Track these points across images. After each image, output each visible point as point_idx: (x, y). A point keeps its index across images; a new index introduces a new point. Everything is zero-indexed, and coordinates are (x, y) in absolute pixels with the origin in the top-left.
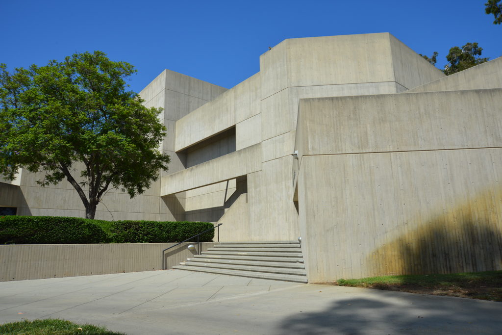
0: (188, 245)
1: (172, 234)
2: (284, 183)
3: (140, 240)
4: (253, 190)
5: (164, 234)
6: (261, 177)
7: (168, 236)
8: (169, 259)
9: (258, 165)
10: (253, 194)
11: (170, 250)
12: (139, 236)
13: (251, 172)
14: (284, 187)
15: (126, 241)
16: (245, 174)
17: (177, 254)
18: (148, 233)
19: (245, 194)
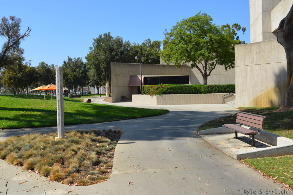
0: (234, 94)
1: (227, 90)
3: (213, 93)
5: (223, 90)
7: (225, 91)
8: (225, 100)
11: (225, 96)
12: (212, 91)
15: (208, 93)
17: (229, 98)
18: (216, 90)
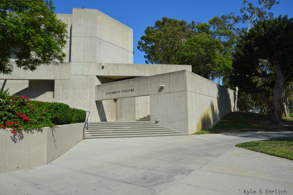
2: (88, 90)
4: (61, 90)
6: (68, 84)
9: (66, 76)
10: (60, 93)
13: (58, 78)
14: (88, 92)
16: (53, 79)
18: (78, 117)
19: (52, 92)
